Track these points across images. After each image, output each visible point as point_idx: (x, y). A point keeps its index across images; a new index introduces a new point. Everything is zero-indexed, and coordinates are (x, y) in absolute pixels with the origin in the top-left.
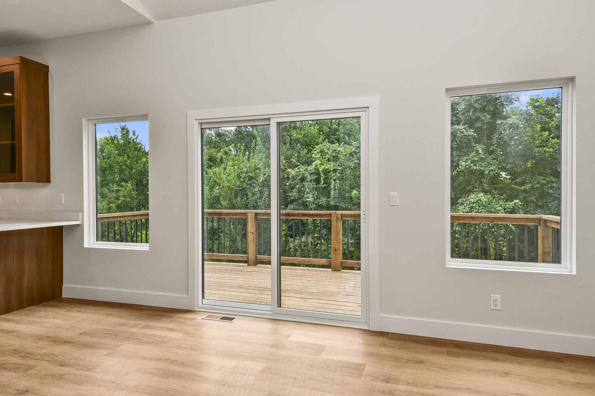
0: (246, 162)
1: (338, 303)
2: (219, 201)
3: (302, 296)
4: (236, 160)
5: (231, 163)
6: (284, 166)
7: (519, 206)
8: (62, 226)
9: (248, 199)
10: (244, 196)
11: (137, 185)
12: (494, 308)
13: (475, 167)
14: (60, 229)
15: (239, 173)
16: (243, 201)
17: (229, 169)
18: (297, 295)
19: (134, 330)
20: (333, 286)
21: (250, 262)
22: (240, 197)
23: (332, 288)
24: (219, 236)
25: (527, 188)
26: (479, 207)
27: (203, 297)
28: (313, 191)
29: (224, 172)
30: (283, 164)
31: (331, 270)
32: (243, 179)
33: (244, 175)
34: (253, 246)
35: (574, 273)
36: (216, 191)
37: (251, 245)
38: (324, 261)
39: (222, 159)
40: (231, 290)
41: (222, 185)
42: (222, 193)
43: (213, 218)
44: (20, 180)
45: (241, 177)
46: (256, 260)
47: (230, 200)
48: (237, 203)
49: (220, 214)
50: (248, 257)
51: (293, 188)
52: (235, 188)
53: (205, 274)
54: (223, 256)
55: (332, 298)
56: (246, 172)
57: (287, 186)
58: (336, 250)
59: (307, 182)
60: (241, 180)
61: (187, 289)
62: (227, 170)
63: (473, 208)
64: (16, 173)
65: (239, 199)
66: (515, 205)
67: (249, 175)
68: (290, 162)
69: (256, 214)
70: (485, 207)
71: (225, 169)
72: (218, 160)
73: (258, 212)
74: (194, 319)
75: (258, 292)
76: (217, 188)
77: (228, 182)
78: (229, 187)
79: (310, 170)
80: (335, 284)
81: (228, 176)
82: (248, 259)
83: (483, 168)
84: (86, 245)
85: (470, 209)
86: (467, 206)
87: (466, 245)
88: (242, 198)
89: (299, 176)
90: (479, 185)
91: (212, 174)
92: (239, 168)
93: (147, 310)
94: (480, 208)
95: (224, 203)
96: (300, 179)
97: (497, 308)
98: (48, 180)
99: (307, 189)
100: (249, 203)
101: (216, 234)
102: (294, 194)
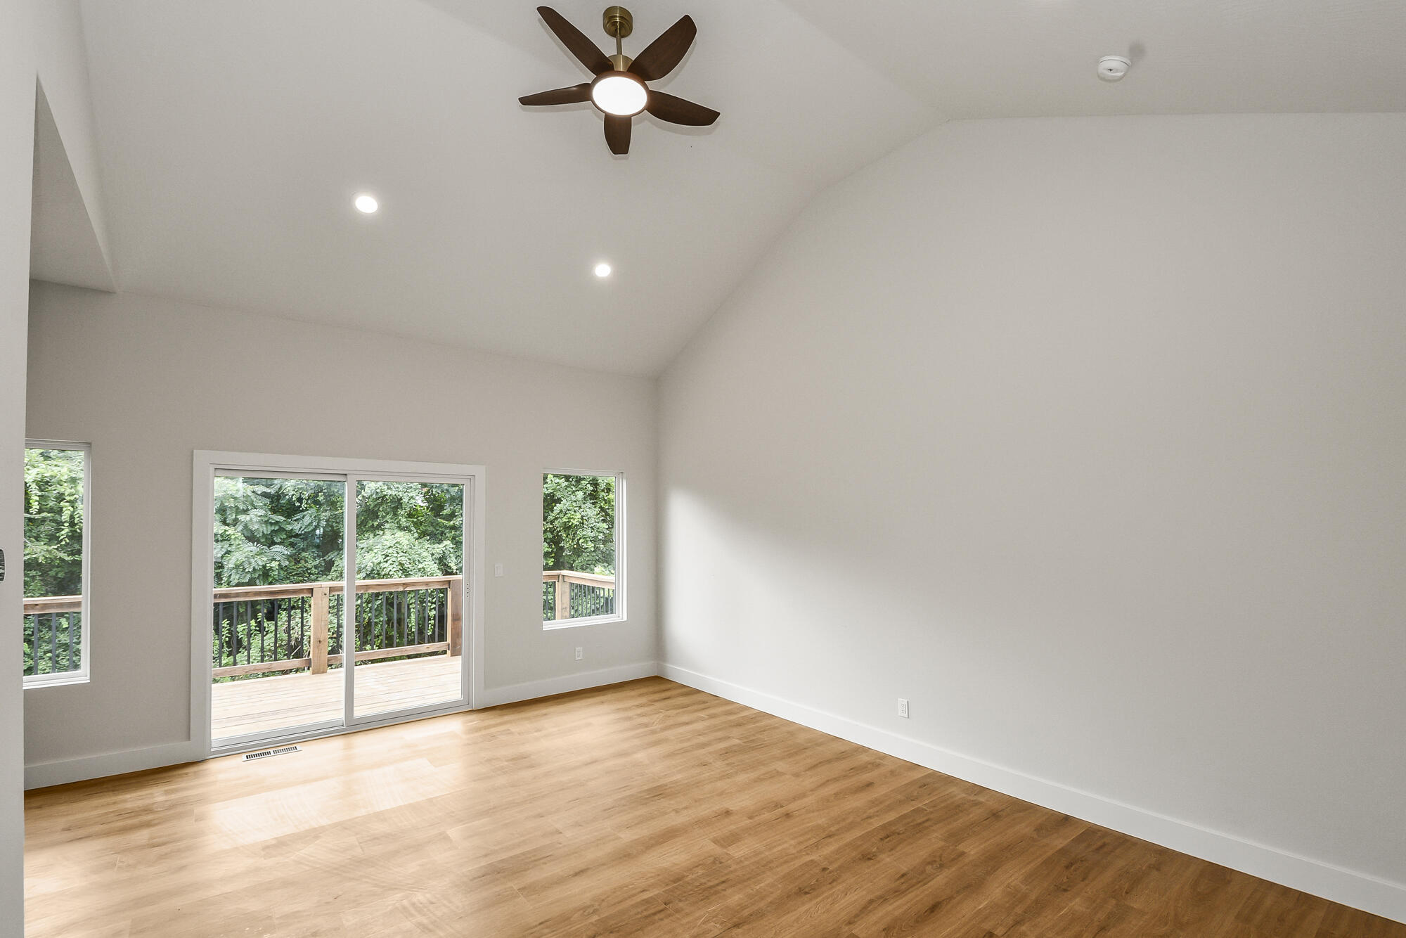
7: (451, 550)
13: (390, 492)
25: (457, 523)
26: (398, 553)
35: (625, 619)
58: (320, 641)
63: (388, 556)
66: (446, 549)
70: (405, 553)
83: (400, 493)
85: (384, 556)
86: (379, 552)
87: (369, 615)
90: (391, 519)
94: (399, 555)
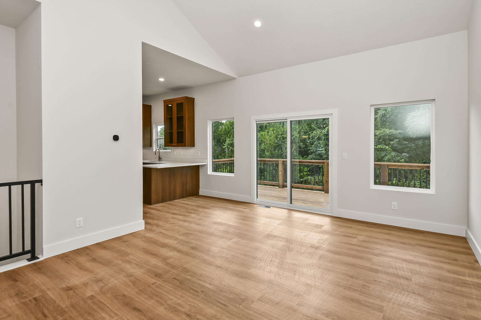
0: (281, 128)
1: (322, 206)
2: (264, 152)
3: (305, 202)
4: (275, 127)
5: (272, 129)
6: (307, 130)
8: (199, 165)
9: (282, 151)
10: (279, 149)
11: (217, 142)
12: (394, 208)
14: (198, 166)
15: (277, 135)
16: (279, 153)
17: (271, 133)
18: (302, 202)
19: (230, 207)
20: (322, 199)
21: (280, 186)
22: (277, 150)
23: (322, 200)
24: (265, 174)
27: (257, 198)
28: (326, 146)
29: (267, 134)
30: (306, 129)
31: (324, 192)
32: (279, 139)
33: (280, 136)
34: (282, 178)
36: (263, 146)
37: (280, 177)
38: (320, 187)
39: (266, 126)
40: (270, 197)
41: (266, 143)
42: (266, 148)
43: (261, 163)
44: (185, 146)
45: (278, 138)
46: (283, 186)
47: (271, 151)
48: (275, 154)
49: (265, 161)
50: (279, 183)
51: (313, 144)
52: (274, 144)
53: (258, 190)
54: (266, 182)
55: (320, 204)
56: (281, 135)
57: (308, 143)
59: (322, 140)
60: (278, 139)
61: (250, 194)
62: (270, 133)
64: (183, 143)
65: (277, 151)
67: (283, 136)
68: (311, 127)
69: (283, 161)
71: (268, 132)
72: (264, 127)
73: (284, 160)
74: (253, 206)
75: (282, 199)
76: (263, 144)
77: (270, 141)
78: (270, 144)
79: (324, 133)
80: (324, 198)
81: (270, 137)
82: (279, 185)
84: (208, 173)
88: (278, 151)
89: (316, 136)
91: (260, 136)
92: (276, 132)
93: (233, 201)
95: (267, 154)
96: (317, 138)
97: (395, 209)
98: (194, 146)
99: (322, 145)
100: (283, 153)
101: (263, 172)
102: (313, 148)
